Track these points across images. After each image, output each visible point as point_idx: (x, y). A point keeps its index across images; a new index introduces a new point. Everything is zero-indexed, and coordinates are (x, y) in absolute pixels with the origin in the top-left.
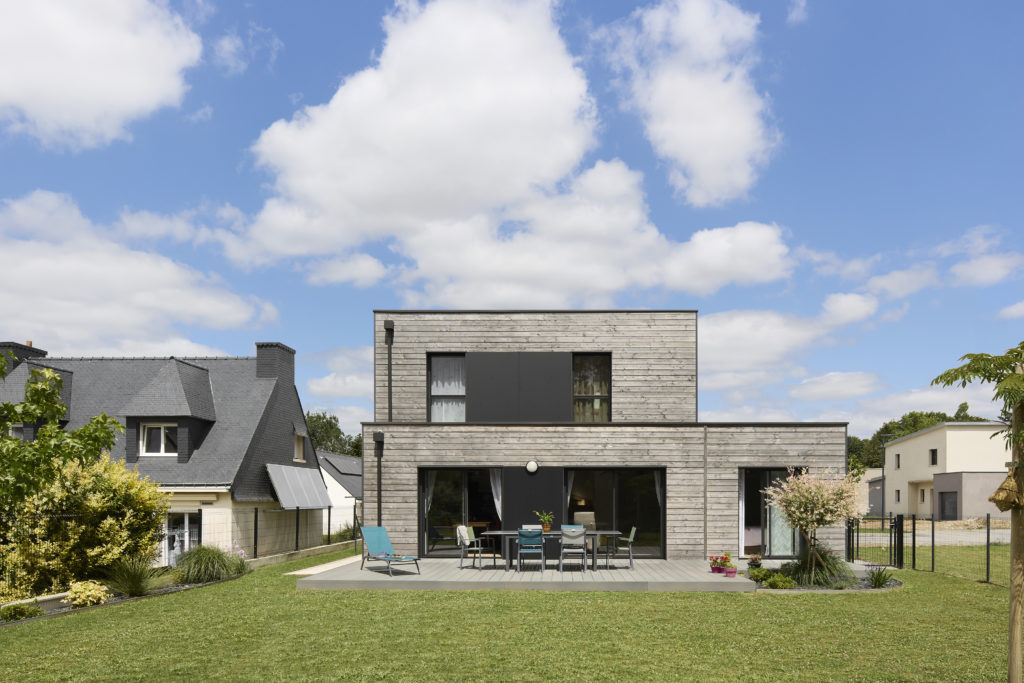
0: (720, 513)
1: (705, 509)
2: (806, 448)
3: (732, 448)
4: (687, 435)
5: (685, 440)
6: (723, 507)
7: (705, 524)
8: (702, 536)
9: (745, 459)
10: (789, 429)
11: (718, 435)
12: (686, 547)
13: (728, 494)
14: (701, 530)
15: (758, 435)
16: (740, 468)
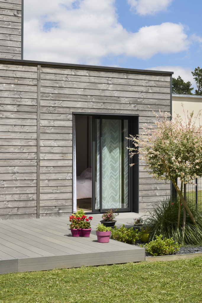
0: (53, 163)
1: (38, 160)
2: (136, 95)
3: (66, 91)
4: (19, 75)
5: (19, 81)
6: (58, 157)
7: (38, 176)
8: (33, 190)
9: (79, 105)
10: (122, 75)
11: (53, 77)
12: (16, 204)
13: (61, 143)
14: (33, 184)
15: (93, 79)
16: (74, 114)
